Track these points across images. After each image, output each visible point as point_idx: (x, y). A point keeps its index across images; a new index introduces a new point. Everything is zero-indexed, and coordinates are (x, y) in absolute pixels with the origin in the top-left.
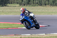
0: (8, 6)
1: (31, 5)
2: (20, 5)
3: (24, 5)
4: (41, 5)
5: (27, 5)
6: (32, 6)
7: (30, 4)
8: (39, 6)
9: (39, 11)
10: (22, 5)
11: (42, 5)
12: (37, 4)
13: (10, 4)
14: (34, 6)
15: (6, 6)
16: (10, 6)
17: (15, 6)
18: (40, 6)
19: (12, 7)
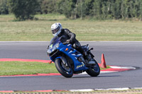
0: (37, 19)
1: (95, 17)
2: (68, 17)
3: (78, 17)
4: (118, 16)
5: (84, 16)
6: (97, 19)
7: (93, 15)
8: (114, 20)
9: (114, 31)
10: (72, 17)
11: (121, 17)
12: (110, 15)
13: (42, 13)
14: (102, 19)
15: (32, 19)
18: (116, 18)
19: (47, 22)
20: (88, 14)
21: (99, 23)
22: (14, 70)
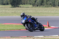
0: (20, 7)
1: (44, 6)
2: (33, 6)
3: (37, 6)
4: (54, 6)
5: (40, 6)
6: (46, 7)
7: (44, 5)
8: (52, 7)
9: (52, 12)
10: (35, 6)
11: (55, 6)
12: (51, 5)
14: (48, 7)
15: (18, 7)
16: (23, 7)
17: (28, 7)
18: (53, 7)
19: (25, 8)
20: (42, 5)
21: (46, 8)
22: (11, 28)
